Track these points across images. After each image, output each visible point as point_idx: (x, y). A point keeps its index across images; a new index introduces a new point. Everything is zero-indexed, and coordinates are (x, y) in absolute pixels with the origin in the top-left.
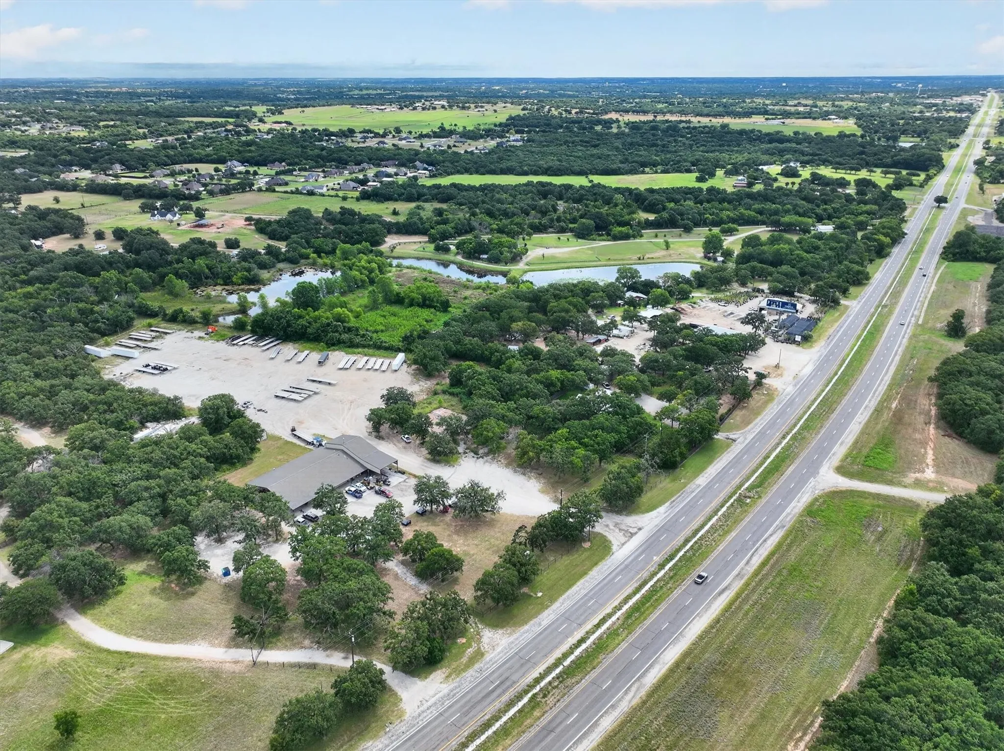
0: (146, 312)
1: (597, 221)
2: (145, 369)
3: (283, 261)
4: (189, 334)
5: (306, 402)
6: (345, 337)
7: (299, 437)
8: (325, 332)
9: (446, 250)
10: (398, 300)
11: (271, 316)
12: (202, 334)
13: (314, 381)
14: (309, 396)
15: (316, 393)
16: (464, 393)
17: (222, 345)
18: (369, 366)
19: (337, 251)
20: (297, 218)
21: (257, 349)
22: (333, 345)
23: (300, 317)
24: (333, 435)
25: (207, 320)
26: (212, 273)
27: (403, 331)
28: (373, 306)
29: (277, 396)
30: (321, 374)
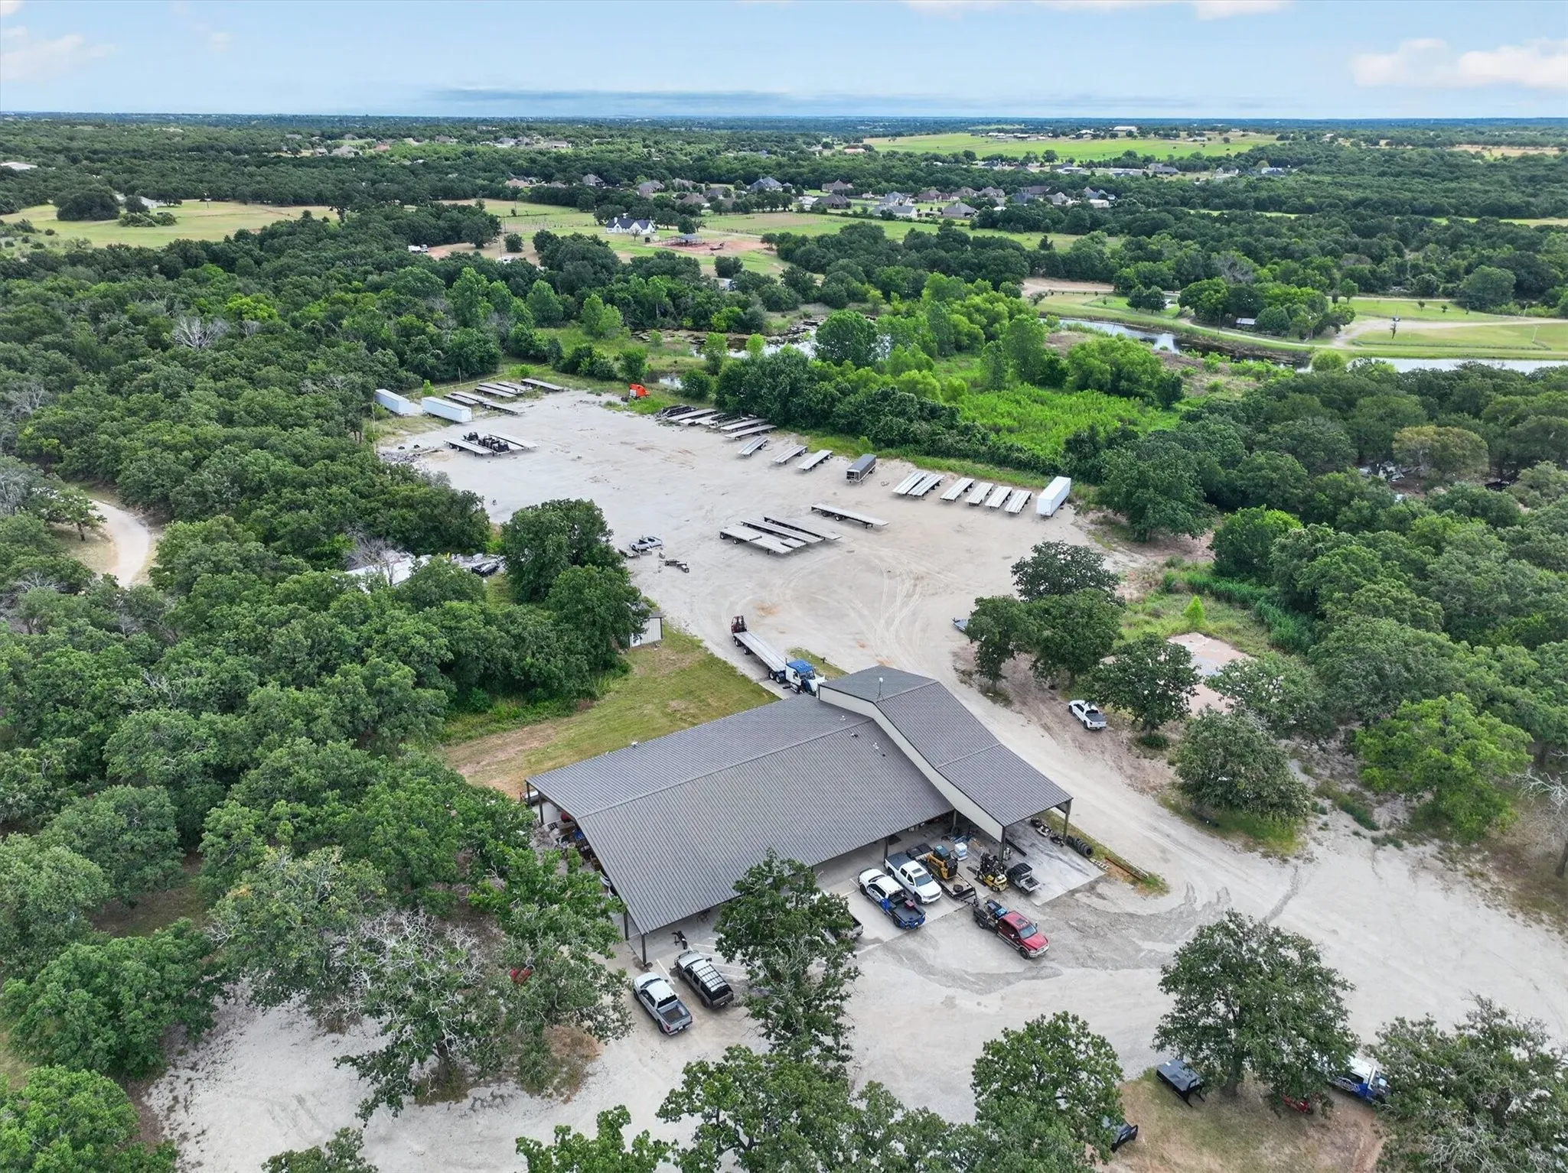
0: (525, 352)
1: (1523, 272)
2: (466, 445)
3: (816, 300)
4: (593, 397)
5: (796, 562)
6: (920, 427)
7: (749, 652)
8: (875, 413)
9: (1157, 306)
10: (1051, 376)
11: (761, 367)
12: (616, 399)
13: (827, 514)
14: (808, 546)
15: (825, 542)
16: (1269, 600)
17: (649, 423)
18: (974, 497)
19: (925, 292)
20: (856, 236)
21: (719, 438)
22: (890, 444)
23: (824, 377)
24: (851, 662)
25: (634, 373)
26: (677, 307)
27: (1063, 433)
28: (995, 383)
29: (726, 537)
30: (848, 500)
